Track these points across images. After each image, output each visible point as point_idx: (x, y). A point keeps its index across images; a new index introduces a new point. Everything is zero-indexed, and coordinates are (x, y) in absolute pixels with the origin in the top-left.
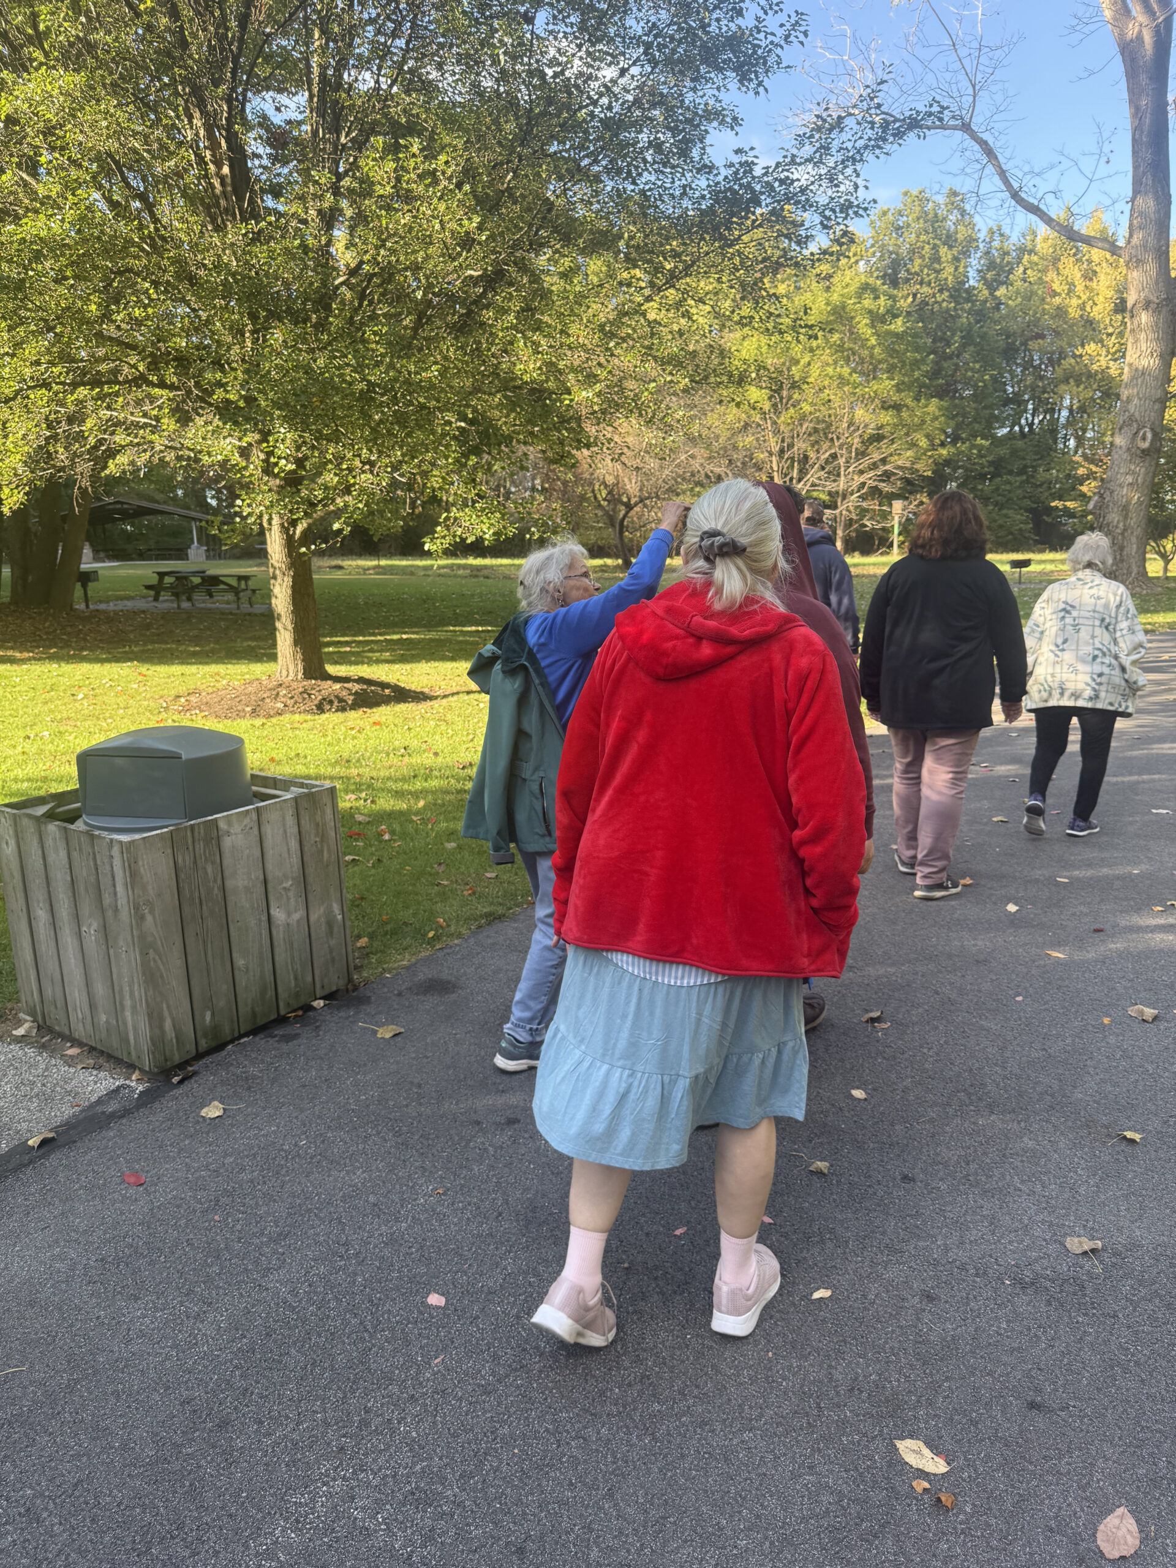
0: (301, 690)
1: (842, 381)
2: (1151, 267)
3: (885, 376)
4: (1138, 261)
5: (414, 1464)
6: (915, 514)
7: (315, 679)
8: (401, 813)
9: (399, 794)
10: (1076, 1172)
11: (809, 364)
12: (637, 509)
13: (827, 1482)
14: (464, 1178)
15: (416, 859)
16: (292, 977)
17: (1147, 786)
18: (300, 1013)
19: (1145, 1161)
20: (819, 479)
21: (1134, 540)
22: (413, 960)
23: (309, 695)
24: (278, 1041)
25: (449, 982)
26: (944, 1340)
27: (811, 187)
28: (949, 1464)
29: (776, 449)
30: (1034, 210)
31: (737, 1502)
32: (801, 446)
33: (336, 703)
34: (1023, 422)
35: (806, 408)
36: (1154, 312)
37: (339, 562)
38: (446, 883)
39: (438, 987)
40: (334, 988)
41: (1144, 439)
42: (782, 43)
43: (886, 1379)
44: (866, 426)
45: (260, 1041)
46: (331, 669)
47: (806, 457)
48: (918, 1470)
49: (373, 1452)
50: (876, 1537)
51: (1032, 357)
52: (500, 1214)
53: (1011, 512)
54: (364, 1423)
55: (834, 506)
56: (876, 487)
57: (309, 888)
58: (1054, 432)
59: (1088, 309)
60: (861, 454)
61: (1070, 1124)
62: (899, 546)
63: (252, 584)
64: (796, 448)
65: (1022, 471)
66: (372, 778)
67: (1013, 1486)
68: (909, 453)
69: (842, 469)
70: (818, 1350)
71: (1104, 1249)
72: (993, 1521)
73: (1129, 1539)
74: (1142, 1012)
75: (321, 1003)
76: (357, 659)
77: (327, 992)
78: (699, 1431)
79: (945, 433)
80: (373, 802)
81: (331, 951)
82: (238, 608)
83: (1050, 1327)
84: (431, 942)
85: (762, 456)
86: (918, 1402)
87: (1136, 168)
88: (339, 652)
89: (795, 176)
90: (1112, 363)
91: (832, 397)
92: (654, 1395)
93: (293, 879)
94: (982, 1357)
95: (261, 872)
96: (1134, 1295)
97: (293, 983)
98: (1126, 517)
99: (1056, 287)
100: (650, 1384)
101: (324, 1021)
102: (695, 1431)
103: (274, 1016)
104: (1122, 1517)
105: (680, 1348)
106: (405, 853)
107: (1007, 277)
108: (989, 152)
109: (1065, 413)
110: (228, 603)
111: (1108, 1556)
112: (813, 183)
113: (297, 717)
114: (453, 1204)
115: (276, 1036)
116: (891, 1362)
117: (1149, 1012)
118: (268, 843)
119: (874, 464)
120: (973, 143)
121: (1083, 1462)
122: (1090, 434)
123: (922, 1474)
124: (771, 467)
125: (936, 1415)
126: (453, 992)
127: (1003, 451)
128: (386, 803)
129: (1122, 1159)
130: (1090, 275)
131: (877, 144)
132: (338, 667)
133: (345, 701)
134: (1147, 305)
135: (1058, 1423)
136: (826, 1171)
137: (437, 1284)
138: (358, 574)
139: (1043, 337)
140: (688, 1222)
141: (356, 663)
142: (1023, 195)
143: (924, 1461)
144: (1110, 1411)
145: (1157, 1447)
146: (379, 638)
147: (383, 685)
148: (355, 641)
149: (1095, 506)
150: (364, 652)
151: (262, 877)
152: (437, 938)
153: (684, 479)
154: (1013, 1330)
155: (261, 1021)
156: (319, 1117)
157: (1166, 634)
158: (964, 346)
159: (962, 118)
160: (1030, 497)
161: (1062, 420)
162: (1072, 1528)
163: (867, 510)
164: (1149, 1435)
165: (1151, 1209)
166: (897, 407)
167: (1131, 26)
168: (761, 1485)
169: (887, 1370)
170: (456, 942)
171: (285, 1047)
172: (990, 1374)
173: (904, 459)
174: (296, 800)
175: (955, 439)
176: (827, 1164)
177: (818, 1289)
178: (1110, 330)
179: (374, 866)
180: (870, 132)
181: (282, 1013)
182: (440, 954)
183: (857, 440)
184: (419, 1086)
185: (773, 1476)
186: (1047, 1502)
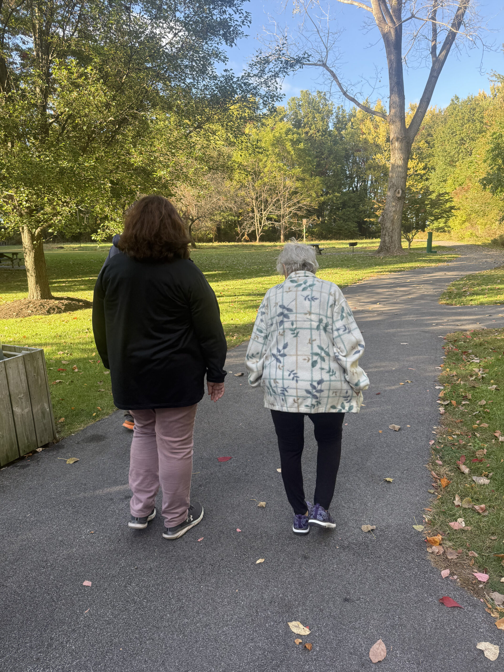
0: (39, 304)
1: (280, 169)
2: (398, 124)
3: (297, 167)
4: (393, 122)
5: (73, 661)
6: (312, 224)
7: (47, 299)
8: (85, 359)
9: (84, 350)
10: (367, 497)
11: (266, 161)
12: (196, 221)
13: (259, 645)
14: (104, 525)
15: (90, 380)
16: (26, 438)
17: (399, 334)
18: (31, 454)
19: (394, 490)
20: (273, 209)
21: (396, 234)
22: (85, 427)
23: (44, 306)
24: (19, 469)
25: (102, 436)
26: (311, 575)
27: (258, 87)
28: (310, 630)
29: (254, 197)
30: (353, 100)
31: (219, 659)
32: (264, 195)
33: (56, 310)
34: (353, 186)
35: (266, 180)
36: (400, 142)
37: (62, 246)
38: (103, 390)
39: (97, 438)
40: (47, 442)
41: (399, 193)
42: (241, 24)
43: (286, 596)
44: (291, 188)
45: (9, 469)
46: (55, 294)
47: (267, 201)
48: (297, 634)
49: (53, 659)
50: (278, 667)
51: (356, 159)
52: (120, 540)
53: (350, 223)
54: (50, 645)
55: (279, 221)
56: (296, 213)
57: (32, 397)
58: (365, 190)
59: (376, 140)
60: (289, 199)
61: (365, 476)
62: (306, 238)
63: (19, 256)
64: (263, 197)
65: (354, 206)
66: (71, 343)
67: (336, 636)
68: (309, 199)
69: (282, 205)
70: (257, 586)
71: (377, 529)
72: (328, 653)
73: (382, 653)
74: (394, 427)
75: (41, 449)
76: (68, 289)
77: (43, 444)
78: (204, 629)
79: (322, 190)
80: (71, 354)
81: (44, 425)
82: (13, 267)
83: (354, 565)
84: (94, 418)
85: (248, 200)
86: (299, 604)
87: (391, 84)
88: (60, 286)
89: (251, 82)
90: (387, 162)
91: (276, 175)
92: (185, 616)
93: (24, 393)
94: (326, 581)
95: (8, 391)
96: (388, 547)
97: (26, 441)
98: (393, 224)
99: (364, 131)
100: (183, 611)
101: (42, 458)
102: (202, 630)
103: (17, 457)
104: (380, 644)
105: (198, 593)
106: (85, 378)
107: (345, 126)
108: (334, 76)
109: (369, 182)
110: (8, 265)
111: (373, 662)
112: (258, 85)
113: (37, 317)
114: (98, 537)
115: (18, 466)
116: (288, 588)
117: (397, 427)
118: (10, 378)
119: (295, 203)
120: (328, 72)
121: (365, 622)
122: (379, 191)
123: (299, 636)
124: (253, 205)
125: (306, 609)
126: (103, 440)
127: (346, 198)
128: (77, 355)
129: (385, 490)
130: (376, 127)
131: (284, 70)
132: (59, 293)
133: (60, 308)
134: (397, 139)
135: (355, 606)
136: (264, 506)
137: (88, 575)
138: (71, 250)
139: (360, 151)
140: (205, 535)
141: (67, 291)
142: (348, 94)
143: (300, 630)
144: (377, 599)
145: (395, 611)
146: (79, 279)
147: (79, 301)
148: (67, 281)
149: (381, 221)
150: (71, 286)
151: (8, 394)
152: (97, 416)
153: (216, 209)
154: (339, 568)
155: (11, 460)
156: (37, 502)
157: (409, 271)
158: (329, 155)
159: (323, 61)
160: (357, 217)
161: (369, 185)
162: (360, 652)
163: (293, 223)
164: (392, 607)
165: (396, 510)
166: (303, 180)
167: (386, 27)
168: (230, 650)
169: (286, 592)
170: (106, 417)
171: (22, 471)
172: (329, 588)
173: (307, 201)
174: (23, 357)
175: (327, 193)
176: (265, 503)
177: (259, 559)
178: (385, 149)
179: (69, 385)
180: (281, 65)
181: (22, 455)
182: (98, 423)
183: (287, 194)
184: (85, 485)
185: (236, 645)
186: (350, 641)
